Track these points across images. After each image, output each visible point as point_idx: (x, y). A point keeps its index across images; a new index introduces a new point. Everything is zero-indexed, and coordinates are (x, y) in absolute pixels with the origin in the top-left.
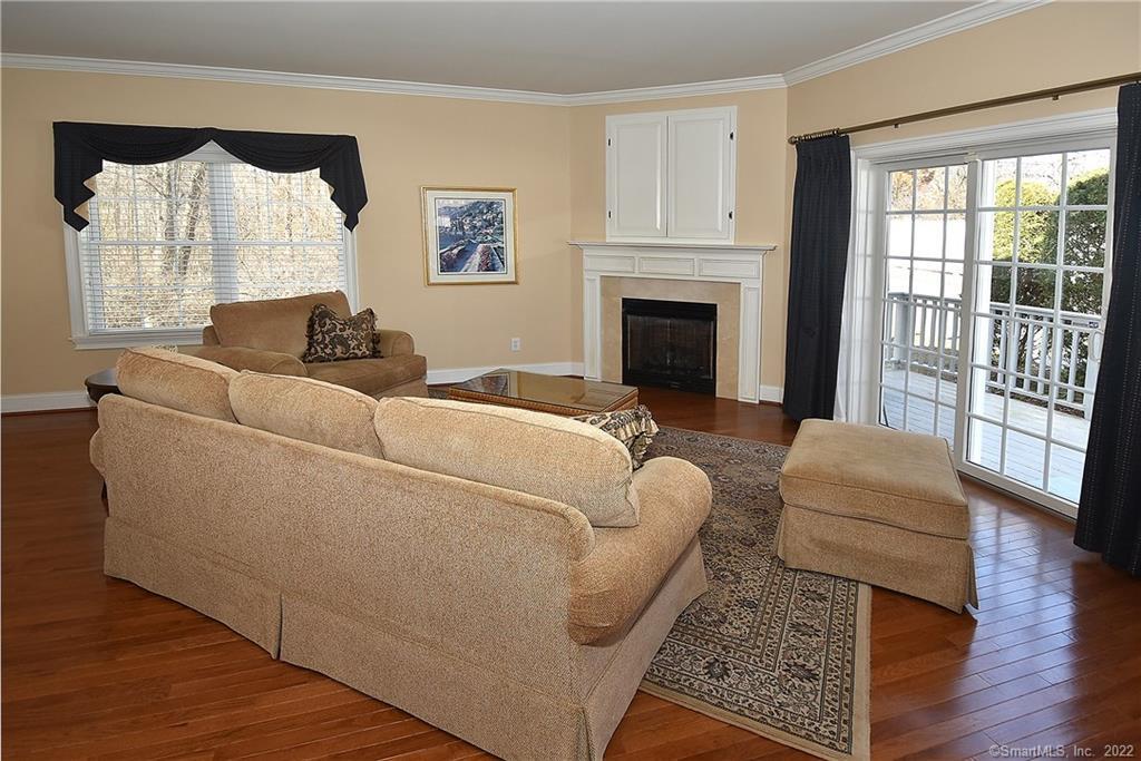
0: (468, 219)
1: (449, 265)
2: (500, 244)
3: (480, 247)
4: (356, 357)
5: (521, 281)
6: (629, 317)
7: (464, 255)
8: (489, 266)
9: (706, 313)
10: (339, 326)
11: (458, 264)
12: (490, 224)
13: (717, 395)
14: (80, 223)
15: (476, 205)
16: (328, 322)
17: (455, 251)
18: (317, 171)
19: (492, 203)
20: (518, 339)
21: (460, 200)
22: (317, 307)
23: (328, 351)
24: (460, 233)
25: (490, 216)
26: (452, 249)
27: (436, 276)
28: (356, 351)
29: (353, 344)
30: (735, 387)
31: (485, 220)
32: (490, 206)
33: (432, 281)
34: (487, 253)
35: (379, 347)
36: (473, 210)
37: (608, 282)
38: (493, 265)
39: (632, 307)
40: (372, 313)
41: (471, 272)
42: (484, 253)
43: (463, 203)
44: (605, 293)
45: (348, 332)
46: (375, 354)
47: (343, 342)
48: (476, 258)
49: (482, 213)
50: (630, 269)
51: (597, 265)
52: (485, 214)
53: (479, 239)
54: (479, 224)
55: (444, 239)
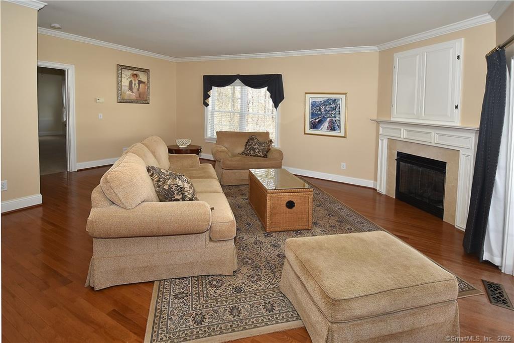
0: (324, 107)
1: (314, 126)
2: (338, 119)
3: (328, 119)
4: (258, 156)
5: (348, 136)
6: (401, 163)
7: (321, 122)
8: (332, 128)
10: (254, 144)
11: (318, 126)
12: (334, 109)
13: (444, 220)
14: (207, 105)
15: (329, 99)
17: (317, 120)
18: (266, 88)
19: (335, 100)
20: (345, 164)
21: (320, 98)
24: (319, 112)
25: (333, 106)
26: (316, 119)
27: (308, 131)
28: (258, 154)
29: (257, 151)
30: (454, 217)
31: (331, 107)
32: (334, 101)
33: (306, 132)
34: (331, 122)
35: (267, 154)
36: (327, 102)
37: (391, 142)
38: (334, 128)
39: (402, 158)
40: (271, 141)
41: (324, 129)
43: (322, 100)
44: (390, 148)
45: (256, 146)
46: (265, 156)
47: (254, 150)
48: (326, 124)
49: (330, 104)
50: (399, 135)
52: (332, 105)
53: (328, 115)
54: (328, 109)
55: (312, 115)
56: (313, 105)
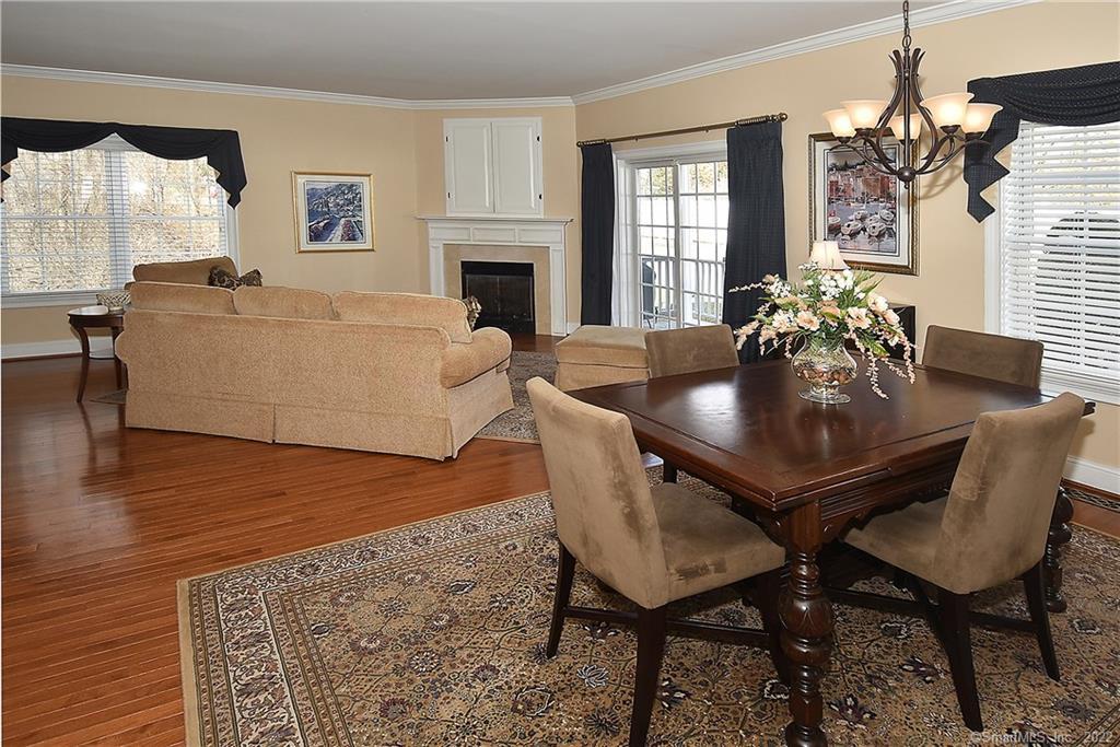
0: (332, 198)
1: (316, 236)
2: (358, 218)
3: (343, 220)
5: (377, 249)
6: (467, 276)
7: (329, 227)
8: (350, 237)
9: (526, 270)
11: (324, 235)
12: (350, 202)
13: (537, 333)
15: (339, 186)
16: (226, 279)
17: (322, 224)
18: (205, 159)
19: (352, 186)
21: (323, 183)
22: (215, 268)
24: (325, 209)
25: (350, 196)
26: (318, 223)
27: (306, 245)
30: (549, 325)
31: (346, 199)
32: (351, 187)
33: (302, 249)
34: (348, 226)
36: (337, 191)
37: (450, 249)
38: (354, 235)
39: (469, 268)
40: (259, 273)
41: (335, 240)
42: (345, 225)
43: (328, 185)
44: (447, 257)
48: (339, 231)
49: (343, 193)
51: (439, 236)
52: (346, 194)
53: (342, 214)
54: (341, 202)
55: (312, 214)
56: (312, 195)
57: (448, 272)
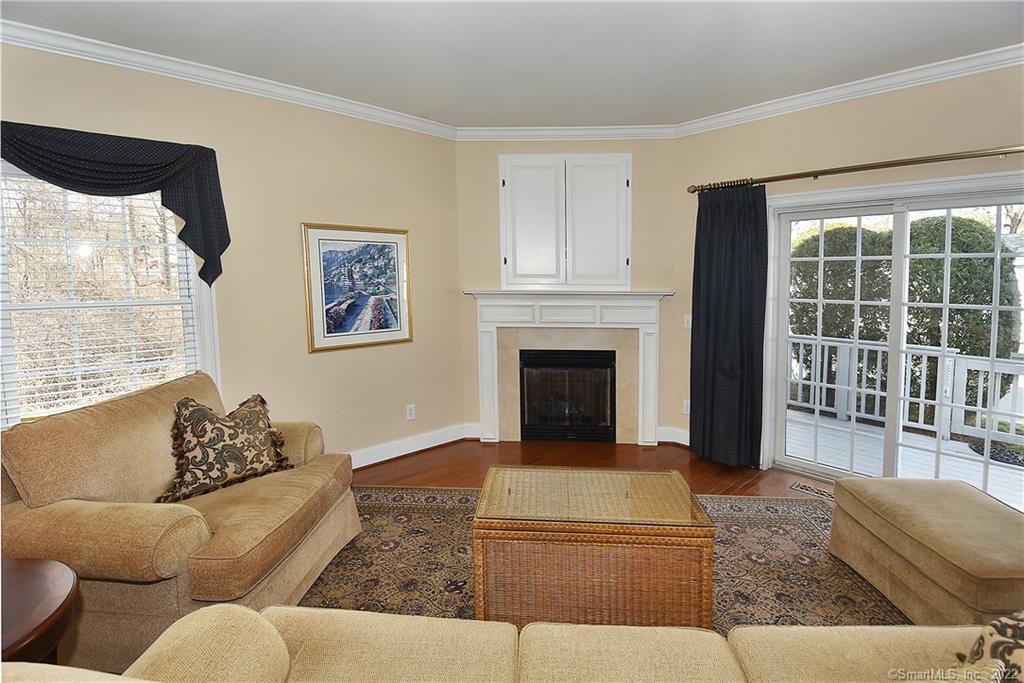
0: (358, 266)
1: (336, 324)
2: (392, 295)
3: (372, 299)
4: (256, 474)
5: (415, 338)
6: (525, 369)
7: (353, 309)
8: (381, 322)
9: (604, 361)
10: (227, 432)
11: (348, 323)
12: (381, 272)
13: (618, 442)
15: (366, 248)
16: (209, 427)
17: (344, 306)
18: (157, 195)
19: (384, 247)
20: (413, 406)
21: (351, 242)
22: (183, 404)
23: (215, 474)
24: (349, 283)
25: (381, 263)
26: (340, 303)
27: (323, 340)
28: (255, 465)
29: (250, 455)
30: (634, 431)
31: (376, 267)
32: (383, 250)
33: (315, 346)
34: (379, 308)
35: (285, 451)
36: (364, 255)
38: (386, 321)
39: (529, 359)
40: (263, 402)
41: (362, 331)
42: (375, 307)
43: (352, 246)
44: (502, 346)
45: (242, 438)
46: (281, 464)
47: (237, 455)
48: (367, 315)
49: (373, 258)
50: (528, 318)
51: (492, 317)
52: (376, 260)
53: (371, 289)
54: (370, 272)
55: (330, 291)
56: (328, 262)
57: (502, 366)
